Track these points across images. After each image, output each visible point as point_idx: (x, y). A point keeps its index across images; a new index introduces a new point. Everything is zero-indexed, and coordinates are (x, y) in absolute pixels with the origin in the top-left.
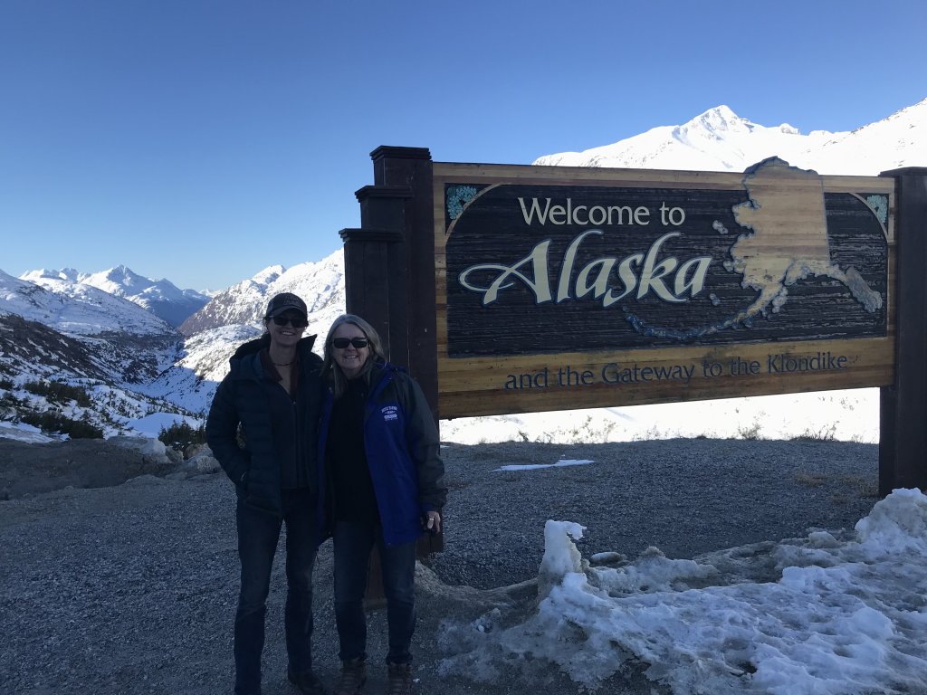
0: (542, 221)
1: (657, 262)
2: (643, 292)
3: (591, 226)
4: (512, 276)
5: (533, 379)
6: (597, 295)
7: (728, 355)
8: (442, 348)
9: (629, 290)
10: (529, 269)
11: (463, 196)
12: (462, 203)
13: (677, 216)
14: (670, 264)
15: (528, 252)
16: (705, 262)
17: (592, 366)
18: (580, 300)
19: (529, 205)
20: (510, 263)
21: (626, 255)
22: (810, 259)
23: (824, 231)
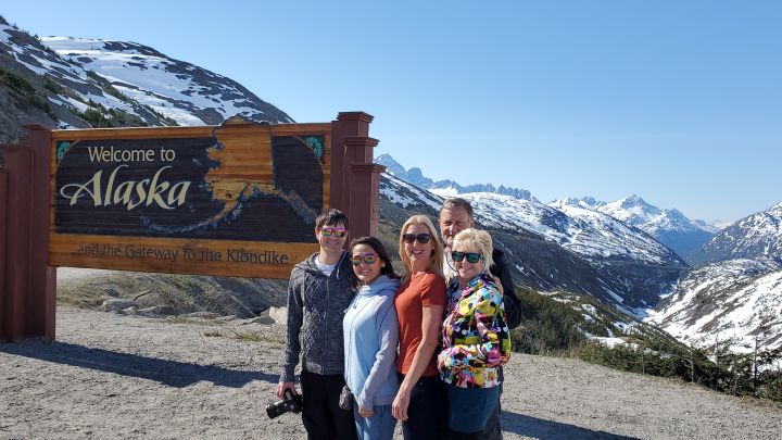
0: (99, 160)
1: (158, 183)
3: (122, 162)
4: (84, 190)
5: (91, 249)
6: (125, 203)
7: (200, 246)
8: (53, 227)
9: (142, 200)
10: (91, 187)
11: (64, 147)
12: (63, 150)
13: (170, 155)
14: (165, 185)
15: (92, 177)
16: (187, 185)
17: (121, 245)
18: (116, 206)
20: (83, 182)
21: (140, 180)
22: (260, 183)
23: (271, 164)
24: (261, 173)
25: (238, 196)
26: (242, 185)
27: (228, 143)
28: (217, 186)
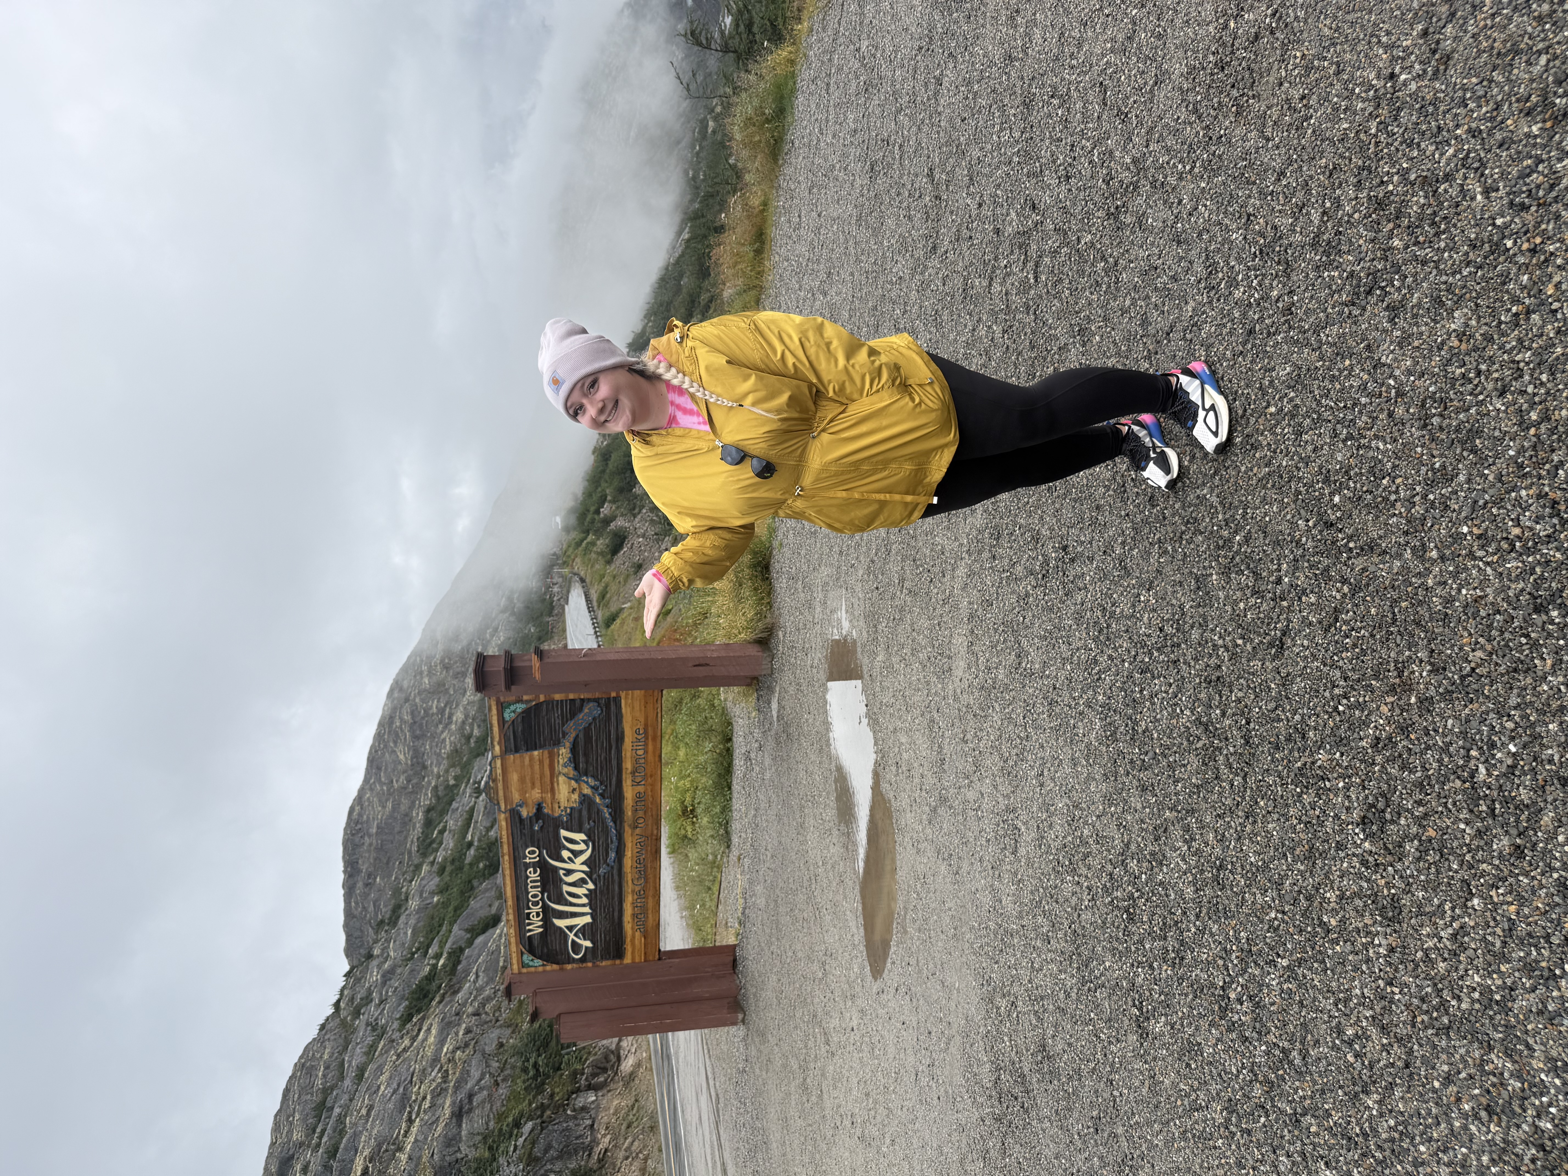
0: (540, 923)
1: (564, 861)
2: (585, 868)
3: (542, 899)
4: (576, 935)
5: (639, 920)
6: (586, 892)
7: (630, 813)
8: (618, 962)
9: (584, 876)
10: (570, 928)
11: (529, 960)
12: (532, 960)
13: (533, 852)
14: (565, 854)
15: (560, 928)
16: (564, 833)
17: (633, 891)
18: (590, 901)
19: (530, 930)
20: (566, 936)
21: (561, 880)
22: (558, 762)
23: (536, 753)
24: (547, 762)
25: (573, 782)
26: (562, 779)
27: (516, 797)
28: (564, 803)
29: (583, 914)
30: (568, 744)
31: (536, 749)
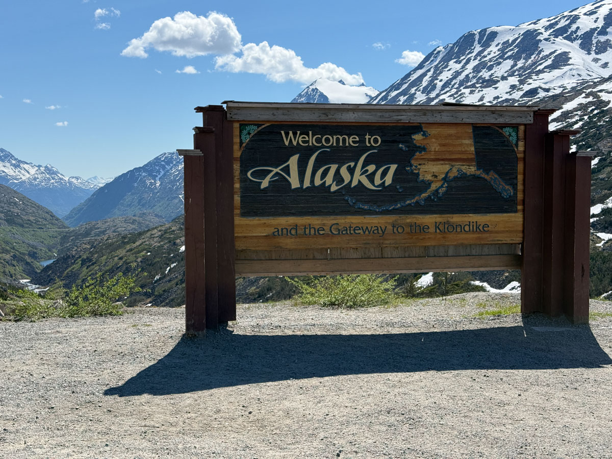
0: (295, 143)
1: (363, 167)
2: (355, 183)
3: (323, 146)
4: (277, 174)
5: (289, 230)
6: (327, 185)
7: (408, 221)
9: (346, 181)
10: (287, 170)
11: (250, 131)
12: (249, 134)
13: (376, 141)
14: (371, 168)
15: (287, 160)
16: (393, 167)
18: (317, 187)
19: (287, 134)
20: (276, 166)
21: (344, 164)
22: (463, 165)
23: (473, 149)
24: (464, 156)
25: (444, 176)
26: (447, 168)
27: (433, 131)
28: (423, 168)
29: (302, 181)
30: (478, 173)
31: (475, 149)
